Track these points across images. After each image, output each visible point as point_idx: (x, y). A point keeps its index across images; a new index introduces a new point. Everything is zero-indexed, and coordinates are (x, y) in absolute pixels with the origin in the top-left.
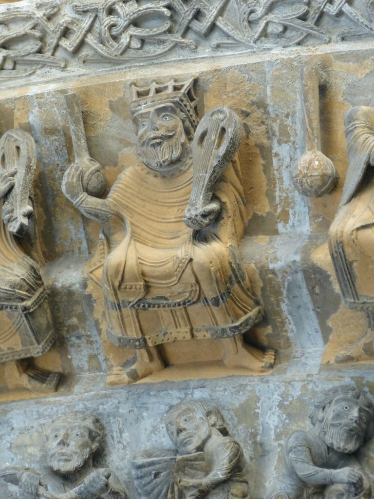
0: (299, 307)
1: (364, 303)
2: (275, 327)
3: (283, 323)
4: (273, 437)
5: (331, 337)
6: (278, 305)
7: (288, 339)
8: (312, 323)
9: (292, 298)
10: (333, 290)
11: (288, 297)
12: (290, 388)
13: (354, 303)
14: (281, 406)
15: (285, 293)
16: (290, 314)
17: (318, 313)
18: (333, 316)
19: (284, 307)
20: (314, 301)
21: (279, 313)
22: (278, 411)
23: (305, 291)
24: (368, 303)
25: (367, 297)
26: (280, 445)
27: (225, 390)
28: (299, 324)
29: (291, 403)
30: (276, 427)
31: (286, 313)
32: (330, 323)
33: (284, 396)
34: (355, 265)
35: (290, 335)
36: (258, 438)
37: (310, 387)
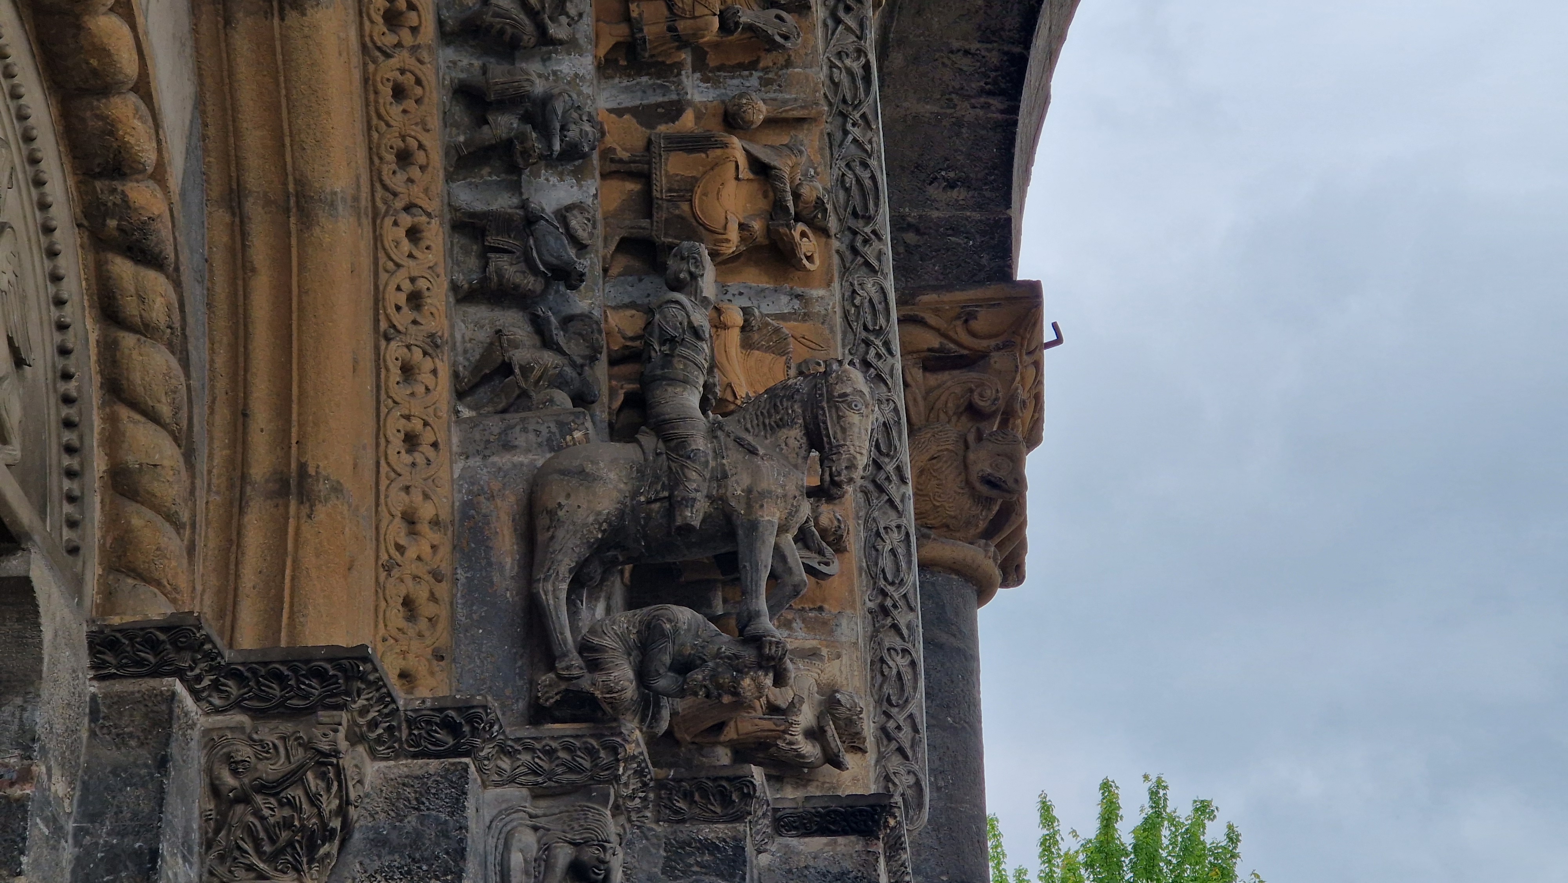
0: (644, 92)
1: (660, 155)
2: (625, 68)
3: (629, 76)
4: (555, 68)
5: (613, 116)
6: (646, 75)
7: (612, 78)
8: (627, 101)
9: (654, 88)
10: (660, 123)
11: (654, 84)
12: (588, 84)
13: (660, 147)
14: (576, 75)
15: (659, 82)
16: (638, 83)
17: (638, 107)
18: (634, 121)
19: (644, 79)
20: (649, 106)
21: (639, 74)
22: (572, 73)
23: (660, 99)
24: (660, 159)
25: (667, 159)
26: (549, 74)
27: (588, 25)
28: (627, 89)
29: (578, 85)
30: (561, 71)
31: (639, 80)
32: (627, 117)
33: (583, 78)
34: (703, 155)
35: (617, 80)
36: (554, 55)
37: (589, 101)
